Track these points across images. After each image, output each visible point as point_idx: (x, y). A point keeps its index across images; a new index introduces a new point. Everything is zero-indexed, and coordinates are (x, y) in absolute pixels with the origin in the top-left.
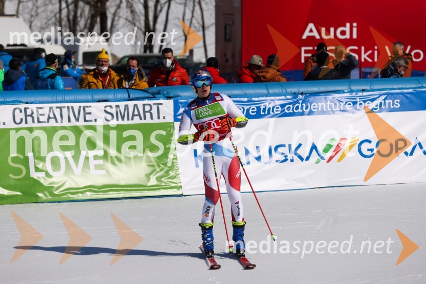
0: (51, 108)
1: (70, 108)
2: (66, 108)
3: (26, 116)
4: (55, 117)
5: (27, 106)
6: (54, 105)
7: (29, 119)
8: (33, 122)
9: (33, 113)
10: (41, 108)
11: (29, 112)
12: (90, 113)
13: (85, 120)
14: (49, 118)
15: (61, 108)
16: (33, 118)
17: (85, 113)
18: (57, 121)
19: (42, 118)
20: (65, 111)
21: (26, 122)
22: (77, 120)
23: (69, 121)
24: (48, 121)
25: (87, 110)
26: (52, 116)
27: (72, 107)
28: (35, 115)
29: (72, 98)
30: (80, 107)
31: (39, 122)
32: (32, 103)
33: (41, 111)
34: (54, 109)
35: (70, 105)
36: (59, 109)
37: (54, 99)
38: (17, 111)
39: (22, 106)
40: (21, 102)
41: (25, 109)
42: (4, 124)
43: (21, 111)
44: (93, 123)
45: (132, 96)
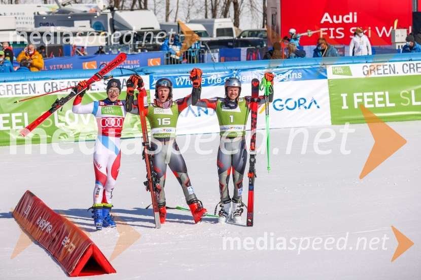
0: (69, 82)
3: (53, 87)
5: (53, 81)
9: (57, 86)
10: (62, 82)
11: (54, 85)
12: (94, 85)
13: (91, 90)
15: (75, 82)
16: (57, 89)
24: (67, 91)
32: (56, 79)
33: (62, 84)
37: (72, 76)
38: (47, 85)
39: (50, 81)
40: (50, 79)
41: (52, 83)
42: (38, 93)
43: (49, 85)
44: (96, 91)
45: (124, 73)
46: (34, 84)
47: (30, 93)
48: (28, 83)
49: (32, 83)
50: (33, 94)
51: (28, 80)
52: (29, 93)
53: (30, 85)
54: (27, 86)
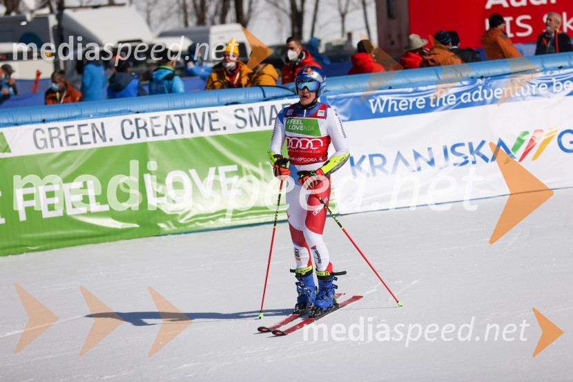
0: (168, 116)
1: (192, 116)
2: (187, 116)
3: (138, 129)
4: (174, 128)
5: (138, 116)
6: (172, 113)
7: (142, 132)
8: (147, 135)
9: (146, 125)
10: (155, 118)
11: (141, 124)
12: (217, 120)
13: (212, 129)
14: (167, 129)
15: (180, 116)
16: (146, 130)
17: (211, 121)
18: (176, 133)
19: (157, 131)
20: (186, 119)
21: (139, 137)
22: (202, 129)
23: (192, 131)
24: (166, 134)
25: (214, 116)
26: (170, 126)
27: (195, 114)
28: (149, 127)
29: (193, 102)
30: (204, 113)
31: (154, 135)
32: (144, 112)
33: (156, 122)
34: (172, 117)
35: (191, 111)
36: (178, 118)
37: (171, 105)
38: (126, 124)
39: (132, 117)
40: (130, 112)
41: (137, 120)
42: (111, 140)
43: (131, 123)
44: (222, 132)
45: (268, 95)
46: (102, 124)
47: (95, 142)
48: (89, 122)
49: (98, 121)
50: (100, 144)
51: (88, 117)
52: (92, 141)
53: (93, 125)
54: (88, 129)
